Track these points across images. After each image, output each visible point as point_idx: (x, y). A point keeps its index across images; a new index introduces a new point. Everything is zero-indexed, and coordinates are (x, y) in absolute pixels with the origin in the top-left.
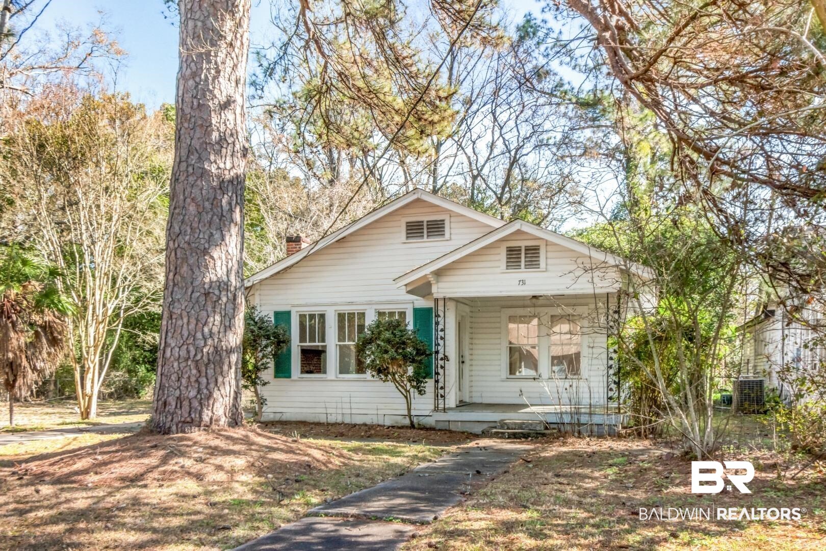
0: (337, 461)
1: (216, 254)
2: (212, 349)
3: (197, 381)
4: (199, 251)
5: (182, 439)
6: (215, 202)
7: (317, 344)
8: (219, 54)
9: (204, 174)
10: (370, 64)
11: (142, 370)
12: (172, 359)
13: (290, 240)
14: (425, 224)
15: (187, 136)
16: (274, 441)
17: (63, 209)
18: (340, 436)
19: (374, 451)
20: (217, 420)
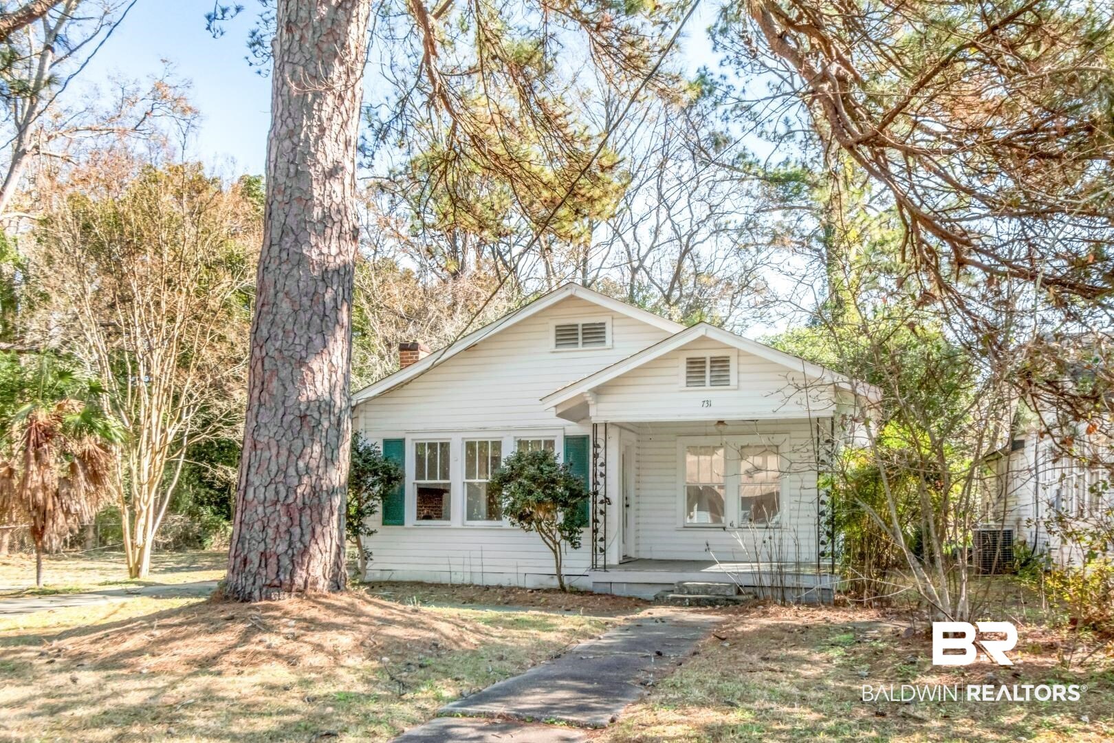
0: (472, 639)
1: (315, 365)
2: (308, 490)
3: (288, 531)
4: (293, 362)
5: (267, 608)
6: (315, 297)
7: (438, 481)
8: (324, 107)
9: (302, 260)
10: (512, 125)
11: (207, 513)
12: (256, 502)
13: (404, 347)
14: (580, 328)
15: (280, 212)
16: (388, 611)
17: (112, 306)
18: (470, 601)
19: (516, 624)
20: (315, 583)
